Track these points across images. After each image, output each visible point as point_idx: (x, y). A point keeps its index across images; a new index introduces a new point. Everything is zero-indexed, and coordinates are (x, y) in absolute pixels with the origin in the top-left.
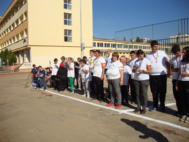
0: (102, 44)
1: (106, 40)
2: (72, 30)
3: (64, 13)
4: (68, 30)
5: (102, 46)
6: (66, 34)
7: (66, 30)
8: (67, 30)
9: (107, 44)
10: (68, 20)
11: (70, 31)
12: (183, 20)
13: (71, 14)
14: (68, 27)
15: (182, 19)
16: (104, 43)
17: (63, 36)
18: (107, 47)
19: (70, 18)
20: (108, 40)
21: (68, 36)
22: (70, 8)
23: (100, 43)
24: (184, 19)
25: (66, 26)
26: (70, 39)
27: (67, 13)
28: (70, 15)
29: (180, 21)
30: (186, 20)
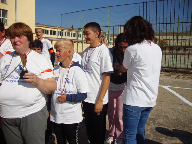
1: (52, 26)
2: (7, 10)
4: (3, 10)
5: (48, 34)
8: (1, 9)
9: (53, 31)
11: (5, 11)
12: (145, 4)
15: (143, 2)
16: (49, 30)
20: (55, 27)
21: (2, 18)
23: (45, 30)
24: (147, 2)
26: (5, 22)
29: (141, 5)
30: (148, 4)
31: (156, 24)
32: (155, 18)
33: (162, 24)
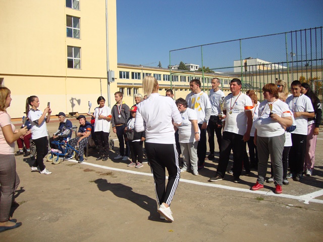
0: (128, 73)
1: (134, 66)
2: (80, 48)
3: (67, 15)
4: (75, 47)
5: (128, 77)
6: (70, 54)
7: (69, 47)
8: (72, 47)
9: (136, 73)
10: (73, 28)
11: (78, 49)
13: (79, 18)
14: (73, 42)
15: (291, 32)
16: (130, 71)
17: (65, 59)
18: (136, 78)
19: (78, 26)
20: (138, 66)
21: (73, 58)
22: (78, 7)
23: (124, 73)
24: (296, 31)
25: (69, 39)
26: (78, 64)
27: (71, 16)
28: (77, 20)
29: (289, 35)
30: (298, 33)
31: (311, 60)
32: (309, 52)
33: (320, 60)
